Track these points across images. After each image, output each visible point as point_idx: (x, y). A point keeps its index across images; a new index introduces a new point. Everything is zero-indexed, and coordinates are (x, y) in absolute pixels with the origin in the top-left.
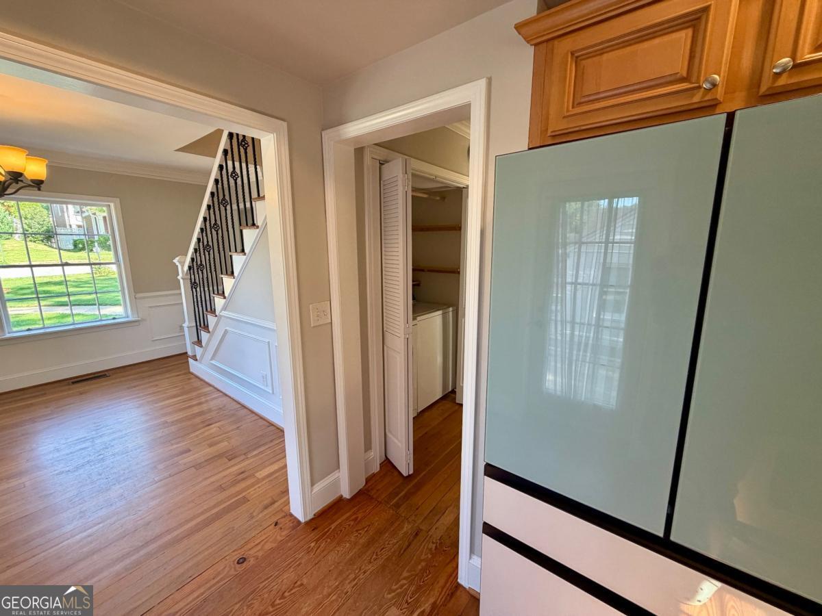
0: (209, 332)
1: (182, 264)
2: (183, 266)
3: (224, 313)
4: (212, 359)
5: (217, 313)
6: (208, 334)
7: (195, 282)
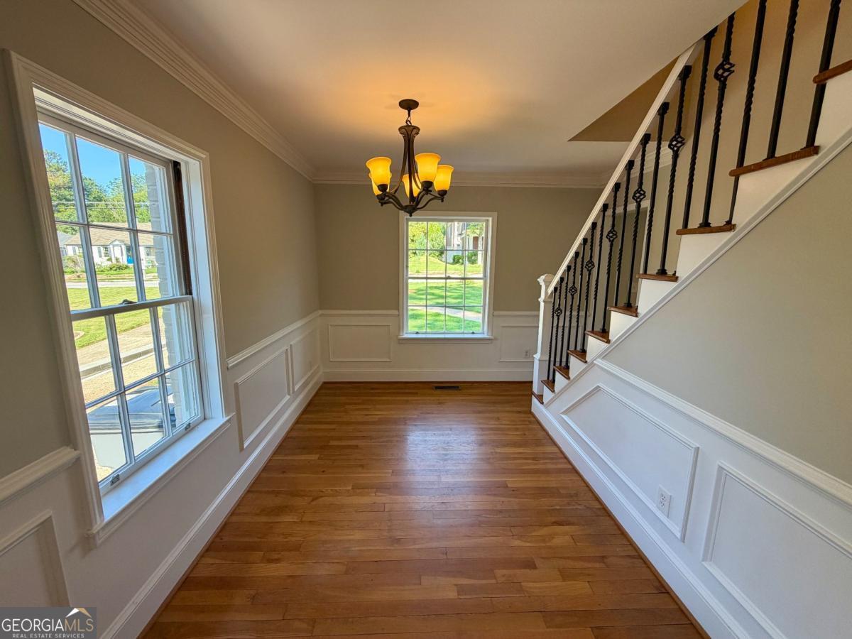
0: (568, 378)
1: (547, 285)
2: (547, 287)
3: (599, 362)
4: (565, 412)
5: (588, 358)
6: (567, 381)
7: (559, 309)
